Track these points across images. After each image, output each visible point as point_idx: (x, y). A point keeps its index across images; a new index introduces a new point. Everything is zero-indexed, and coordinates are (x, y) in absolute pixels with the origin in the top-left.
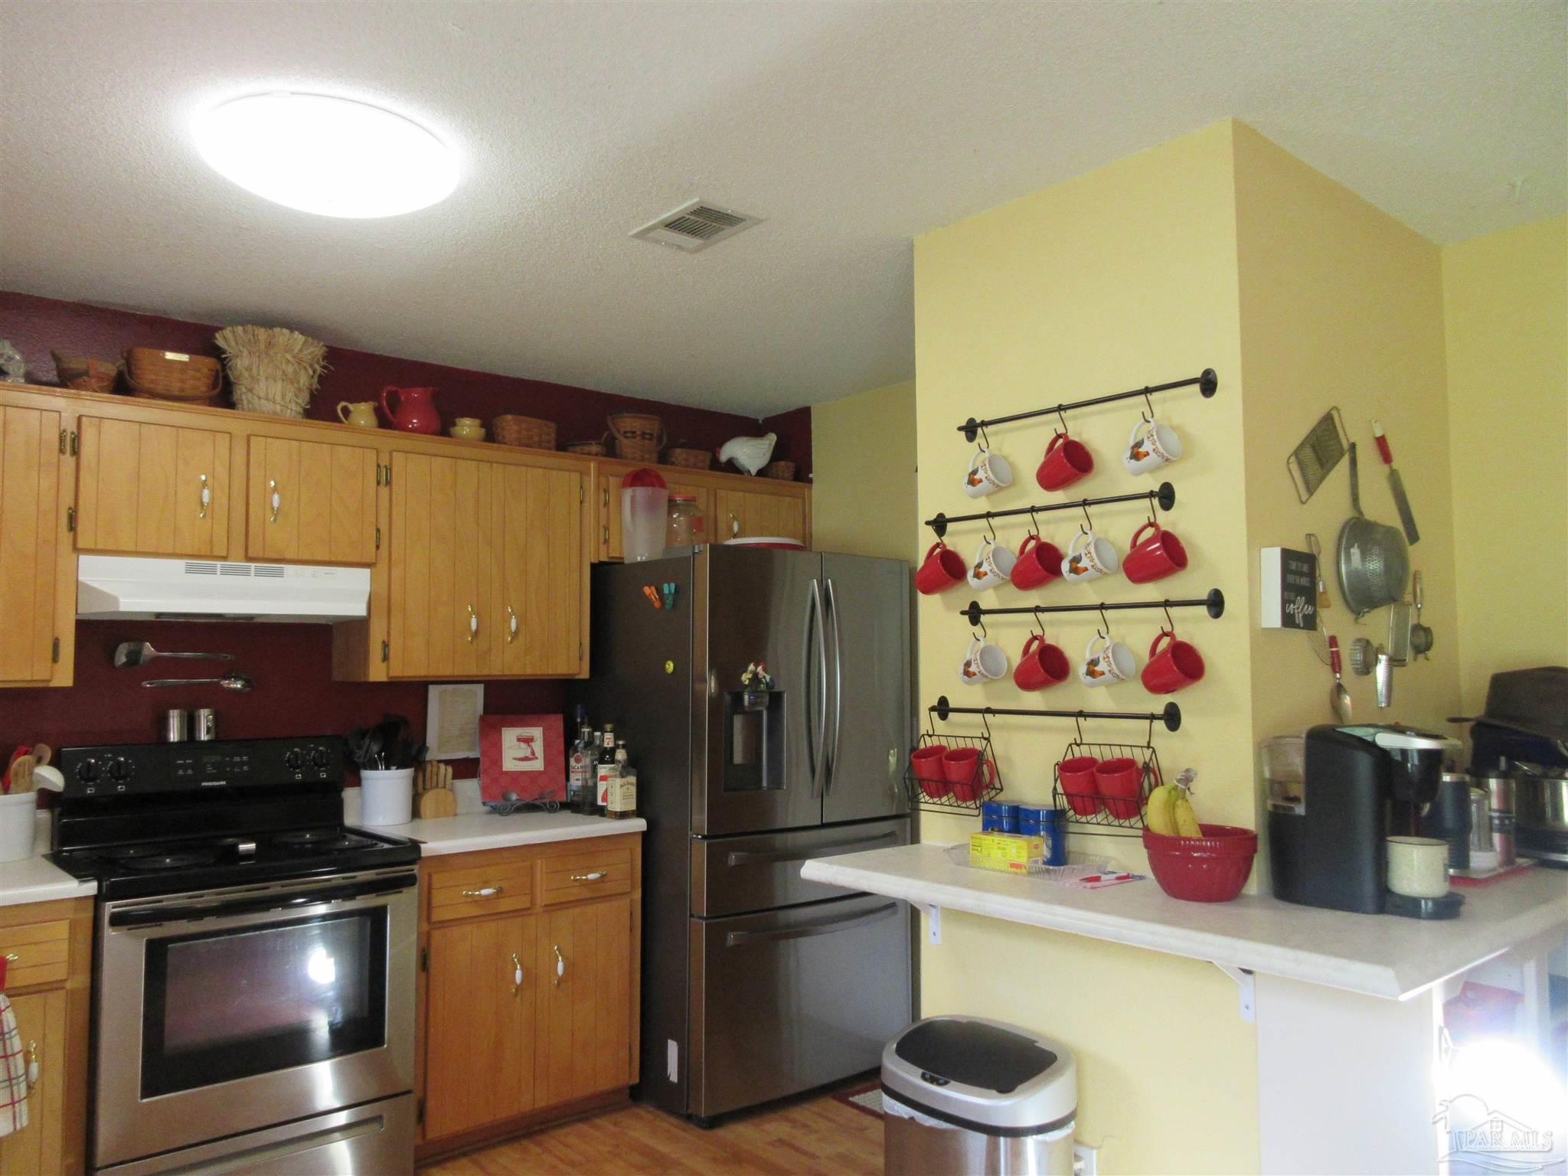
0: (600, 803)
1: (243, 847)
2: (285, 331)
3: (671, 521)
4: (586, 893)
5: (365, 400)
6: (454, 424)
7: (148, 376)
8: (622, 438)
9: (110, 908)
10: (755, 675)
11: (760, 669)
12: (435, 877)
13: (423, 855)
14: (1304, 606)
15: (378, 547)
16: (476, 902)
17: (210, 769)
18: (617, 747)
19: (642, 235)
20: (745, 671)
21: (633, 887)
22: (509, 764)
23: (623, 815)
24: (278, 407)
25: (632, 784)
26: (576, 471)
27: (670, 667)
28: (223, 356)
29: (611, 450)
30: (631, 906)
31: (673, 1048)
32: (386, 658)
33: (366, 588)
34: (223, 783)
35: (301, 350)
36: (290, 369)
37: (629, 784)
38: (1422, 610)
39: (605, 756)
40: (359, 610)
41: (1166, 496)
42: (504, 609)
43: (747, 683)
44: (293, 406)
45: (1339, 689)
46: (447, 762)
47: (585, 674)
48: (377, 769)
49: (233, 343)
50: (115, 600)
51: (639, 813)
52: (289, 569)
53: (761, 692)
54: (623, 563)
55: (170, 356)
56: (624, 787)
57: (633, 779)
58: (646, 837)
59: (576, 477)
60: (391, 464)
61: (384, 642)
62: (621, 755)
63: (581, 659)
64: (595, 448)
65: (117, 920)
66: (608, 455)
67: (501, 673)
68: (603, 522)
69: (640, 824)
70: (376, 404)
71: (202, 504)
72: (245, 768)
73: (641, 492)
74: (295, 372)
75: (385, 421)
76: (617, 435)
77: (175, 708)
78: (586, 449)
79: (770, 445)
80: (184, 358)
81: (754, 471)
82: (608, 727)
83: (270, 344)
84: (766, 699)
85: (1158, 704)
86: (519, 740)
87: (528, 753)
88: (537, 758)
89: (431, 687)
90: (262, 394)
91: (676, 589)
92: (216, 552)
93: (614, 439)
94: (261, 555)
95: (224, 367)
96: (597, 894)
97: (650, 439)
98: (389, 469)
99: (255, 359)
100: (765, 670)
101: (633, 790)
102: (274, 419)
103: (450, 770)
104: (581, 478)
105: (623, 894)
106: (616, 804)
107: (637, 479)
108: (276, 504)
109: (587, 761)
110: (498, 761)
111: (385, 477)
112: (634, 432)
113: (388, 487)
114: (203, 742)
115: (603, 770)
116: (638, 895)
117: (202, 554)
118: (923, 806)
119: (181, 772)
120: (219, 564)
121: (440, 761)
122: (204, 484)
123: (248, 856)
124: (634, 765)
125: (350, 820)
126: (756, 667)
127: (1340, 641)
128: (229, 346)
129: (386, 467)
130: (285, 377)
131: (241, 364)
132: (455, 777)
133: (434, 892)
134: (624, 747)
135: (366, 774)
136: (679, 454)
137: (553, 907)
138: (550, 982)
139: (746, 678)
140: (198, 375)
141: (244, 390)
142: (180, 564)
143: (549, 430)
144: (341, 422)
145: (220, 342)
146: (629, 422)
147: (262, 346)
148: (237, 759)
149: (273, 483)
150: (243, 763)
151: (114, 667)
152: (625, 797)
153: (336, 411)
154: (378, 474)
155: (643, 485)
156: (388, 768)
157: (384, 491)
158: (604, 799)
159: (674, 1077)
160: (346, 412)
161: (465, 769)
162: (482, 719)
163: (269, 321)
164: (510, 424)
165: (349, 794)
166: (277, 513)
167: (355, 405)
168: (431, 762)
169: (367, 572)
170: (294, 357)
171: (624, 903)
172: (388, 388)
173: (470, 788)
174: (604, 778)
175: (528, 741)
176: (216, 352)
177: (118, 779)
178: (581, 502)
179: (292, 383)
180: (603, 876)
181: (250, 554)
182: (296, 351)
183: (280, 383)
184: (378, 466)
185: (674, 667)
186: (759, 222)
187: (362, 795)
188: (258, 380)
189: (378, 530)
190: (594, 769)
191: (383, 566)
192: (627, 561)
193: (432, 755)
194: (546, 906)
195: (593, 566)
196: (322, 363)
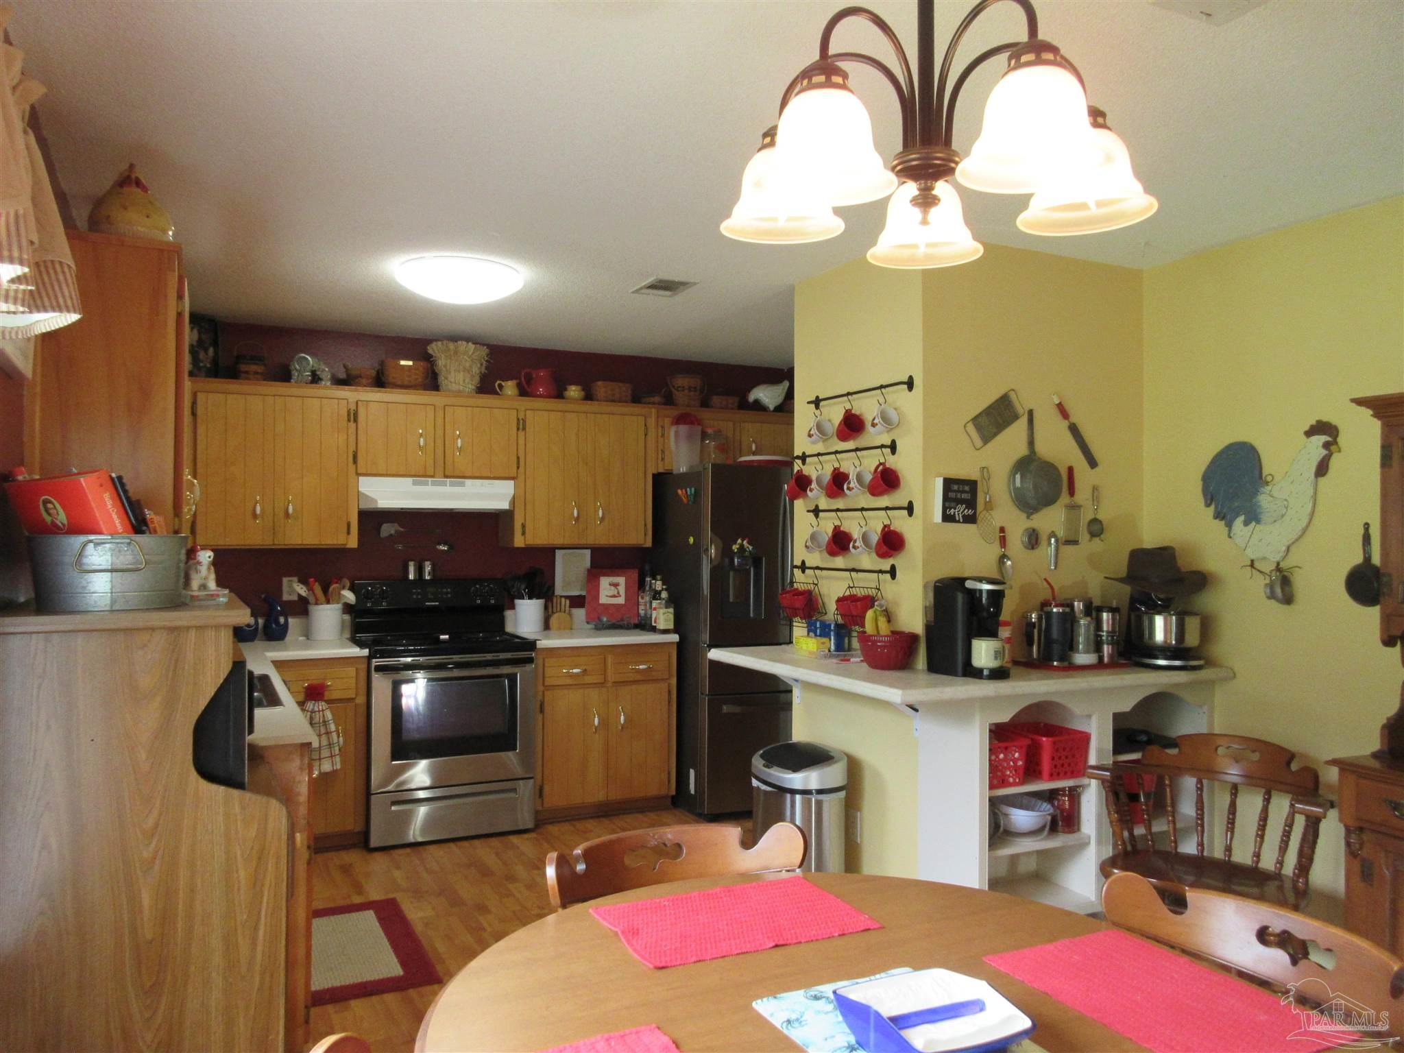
0: (653, 624)
1: (442, 637)
2: (464, 343)
3: (703, 447)
4: (639, 677)
5: (511, 379)
6: (566, 390)
7: (392, 375)
8: (676, 392)
9: (375, 662)
10: (742, 546)
11: (745, 542)
12: (546, 660)
13: (538, 647)
14: (964, 510)
15: (518, 467)
16: (571, 676)
17: (430, 596)
18: (663, 589)
19: (637, 291)
20: (735, 543)
21: (670, 676)
22: (603, 599)
23: (666, 632)
24: (461, 388)
25: (671, 613)
26: (642, 415)
27: (691, 540)
28: (432, 359)
29: (669, 401)
30: (669, 686)
31: (692, 772)
32: (524, 533)
33: (512, 492)
34: (437, 603)
35: (473, 353)
36: (468, 365)
37: (668, 612)
38: (1098, 510)
39: (656, 595)
40: (504, 505)
41: (893, 447)
42: (596, 504)
43: (736, 550)
44: (470, 386)
45: (1003, 557)
46: (566, 597)
47: (649, 544)
48: (524, 599)
49: (436, 352)
50: (376, 501)
51: (676, 631)
52: (468, 482)
53: (747, 557)
54: (671, 473)
55: (403, 363)
56: (666, 615)
57: (671, 610)
58: (680, 646)
59: (641, 419)
60: (525, 418)
61: (522, 524)
62: (664, 595)
63: (645, 535)
64: (657, 399)
65: (379, 669)
66: (666, 404)
67: (593, 543)
68: (660, 447)
69: (675, 638)
70: (518, 381)
71: (420, 446)
72: (449, 596)
73: (683, 429)
74: (471, 367)
75: (523, 392)
76: (673, 389)
77: (412, 560)
78: (652, 399)
79: (783, 389)
80: (410, 363)
81: (771, 407)
82: (659, 577)
83: (456, 352)
84: (750, 561)
85: (886, 565)
86: (610, 585)
87: (616, 593)
88: (620, 596)
89: (557, 551)
90: (453, 380)
91: (695, 492)
92: (428, 473)
93: (671, 393)
94: (452, 474)
95: (432, 365)
96: (647, 678)
97: (695, 391)
98: (524, 421)
99: (448, 361)
100: (748, 543)
101: (671, 617)
102: (459, 394)
103: (568, 602)
104: (645, 420)
105: (663, 680)
106: (661, 625)
107: (680, 420)
108: (459, 445)
109: (647, 599)
110: (597, 597)
111: (521, 425)
112: (683, 387)
113: (524, 432)
114: (427, 580)
115: (655, 603)
116: (674, 681)
117: (421, 474)
118: (795, 624)
119: (415, 597)
120: (430, 479)
121: (561, 597)
122: (421, 435)
123: (444, 641)
124: (673, 601)
125: (509, 628)
126: (743, 541)
127: (1006, 530)
128: (435, 353)
129: (523, 419)
130: (465, 370)
131: (441, 362)
132: (571, 606)
133: (546, 669)
134: (666, 590)
135: (518, 602)
136: (716, 400)
137: (616, 683)
138: (617, 727)
139: (735, 548)
140: (417, 372)
141: (443, 378)
142: (410, 480)
143: (624, 389)
144: (498, 394)
145: (430, 351)
146: (681, 381)
147: (452, 353)
148: (445, 590)
149: (458, 433)
150: (447, 593)
151: (380, 537)
152: (666, 620)
153: (495, 386)
154: (518, 424)
155: (685, 423)
156: (530, 598)
157: (521, 434)
158: (655, 622)
159: (693, 792)
160: (501, 387)
161: (577, 602)
162: (589, 571)
163: (454, 338)
164: (601, 388)
165: (508, 614)
166: (460, 450)
167: (506, 382)
168: (556, 596)
169: (512, 482)
170: (469, 357)
171: (664, 686)
172: (525, 371)
173: (580, 614)
174: (655, 609)
175: (616, 585)
176: (428, 359)
177: (383, 599)
178: (646, 435)
179: (469, 372)
180: (649, 667)
181: (447, 473)
182: (470, 353)
183: (462, 373)
184: (518, 419)
185: (694, 540)
186: (695, 284)
187: (515, 614)
188: (450, 372)
189: (518, 458)
190: (651, 603)
191: (521, 478)
192: (675, 472)
193: (559, 591)
194: (614, 682)
195: (653, 475)
196: (486, 358)
